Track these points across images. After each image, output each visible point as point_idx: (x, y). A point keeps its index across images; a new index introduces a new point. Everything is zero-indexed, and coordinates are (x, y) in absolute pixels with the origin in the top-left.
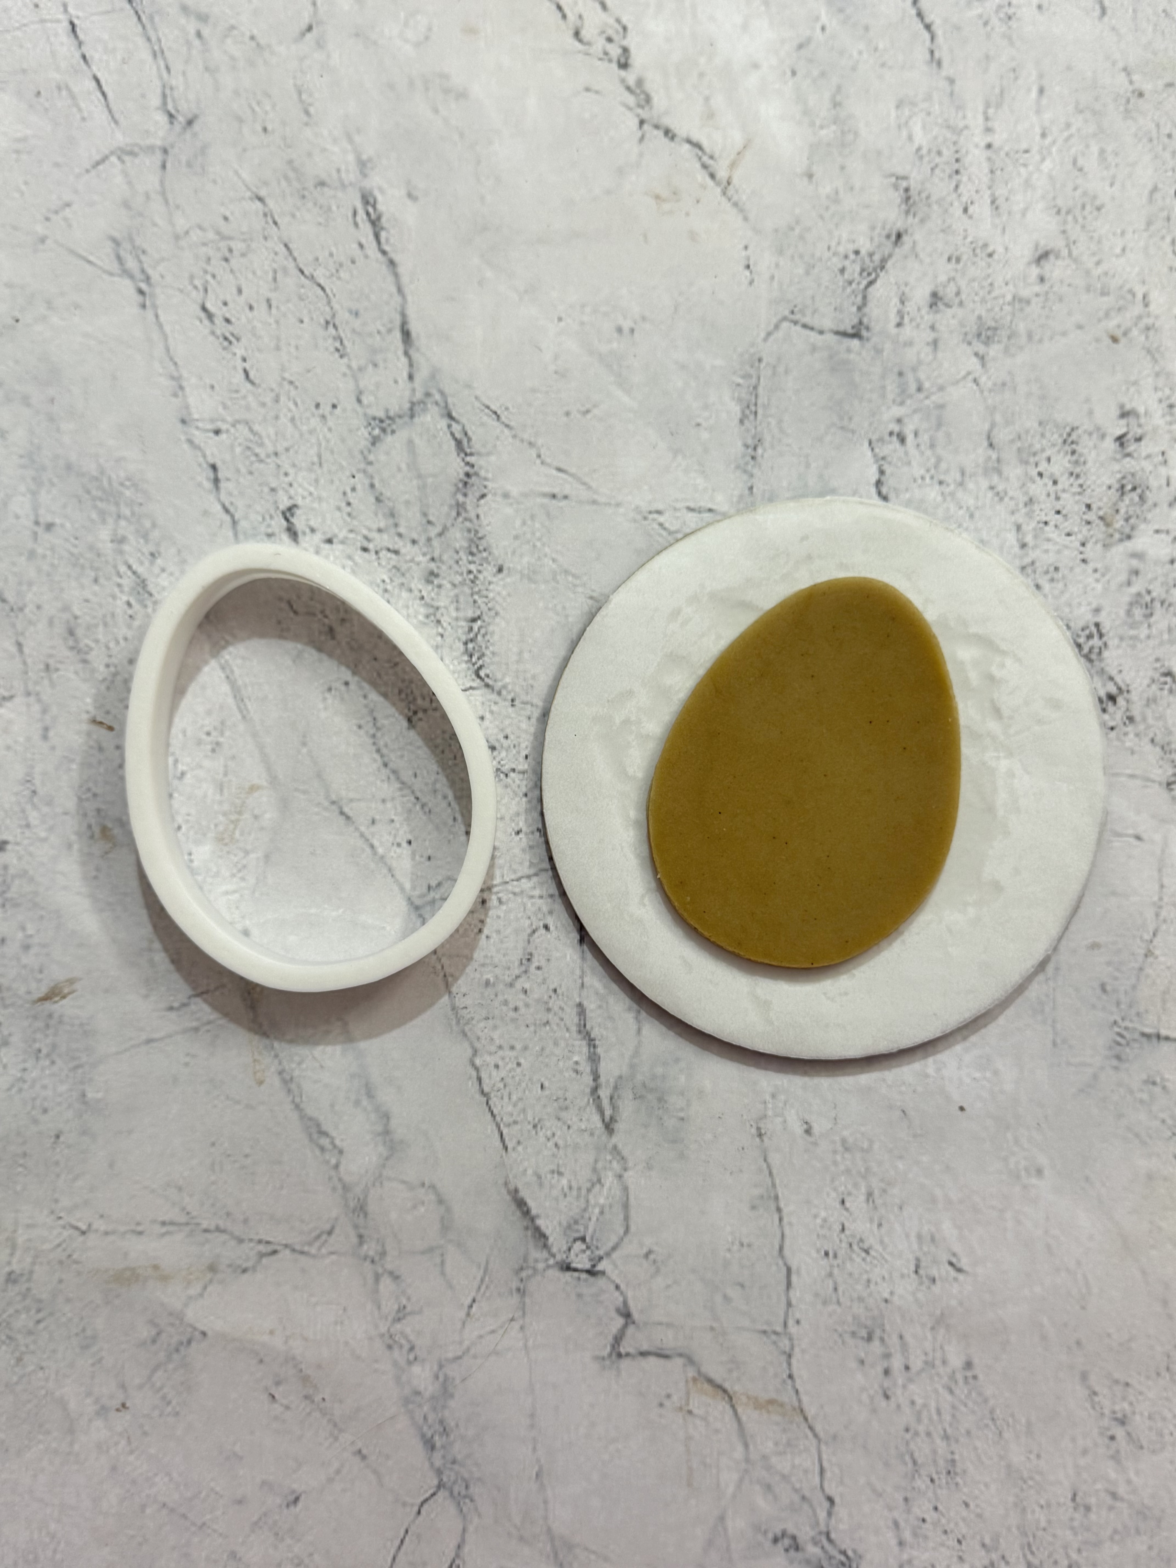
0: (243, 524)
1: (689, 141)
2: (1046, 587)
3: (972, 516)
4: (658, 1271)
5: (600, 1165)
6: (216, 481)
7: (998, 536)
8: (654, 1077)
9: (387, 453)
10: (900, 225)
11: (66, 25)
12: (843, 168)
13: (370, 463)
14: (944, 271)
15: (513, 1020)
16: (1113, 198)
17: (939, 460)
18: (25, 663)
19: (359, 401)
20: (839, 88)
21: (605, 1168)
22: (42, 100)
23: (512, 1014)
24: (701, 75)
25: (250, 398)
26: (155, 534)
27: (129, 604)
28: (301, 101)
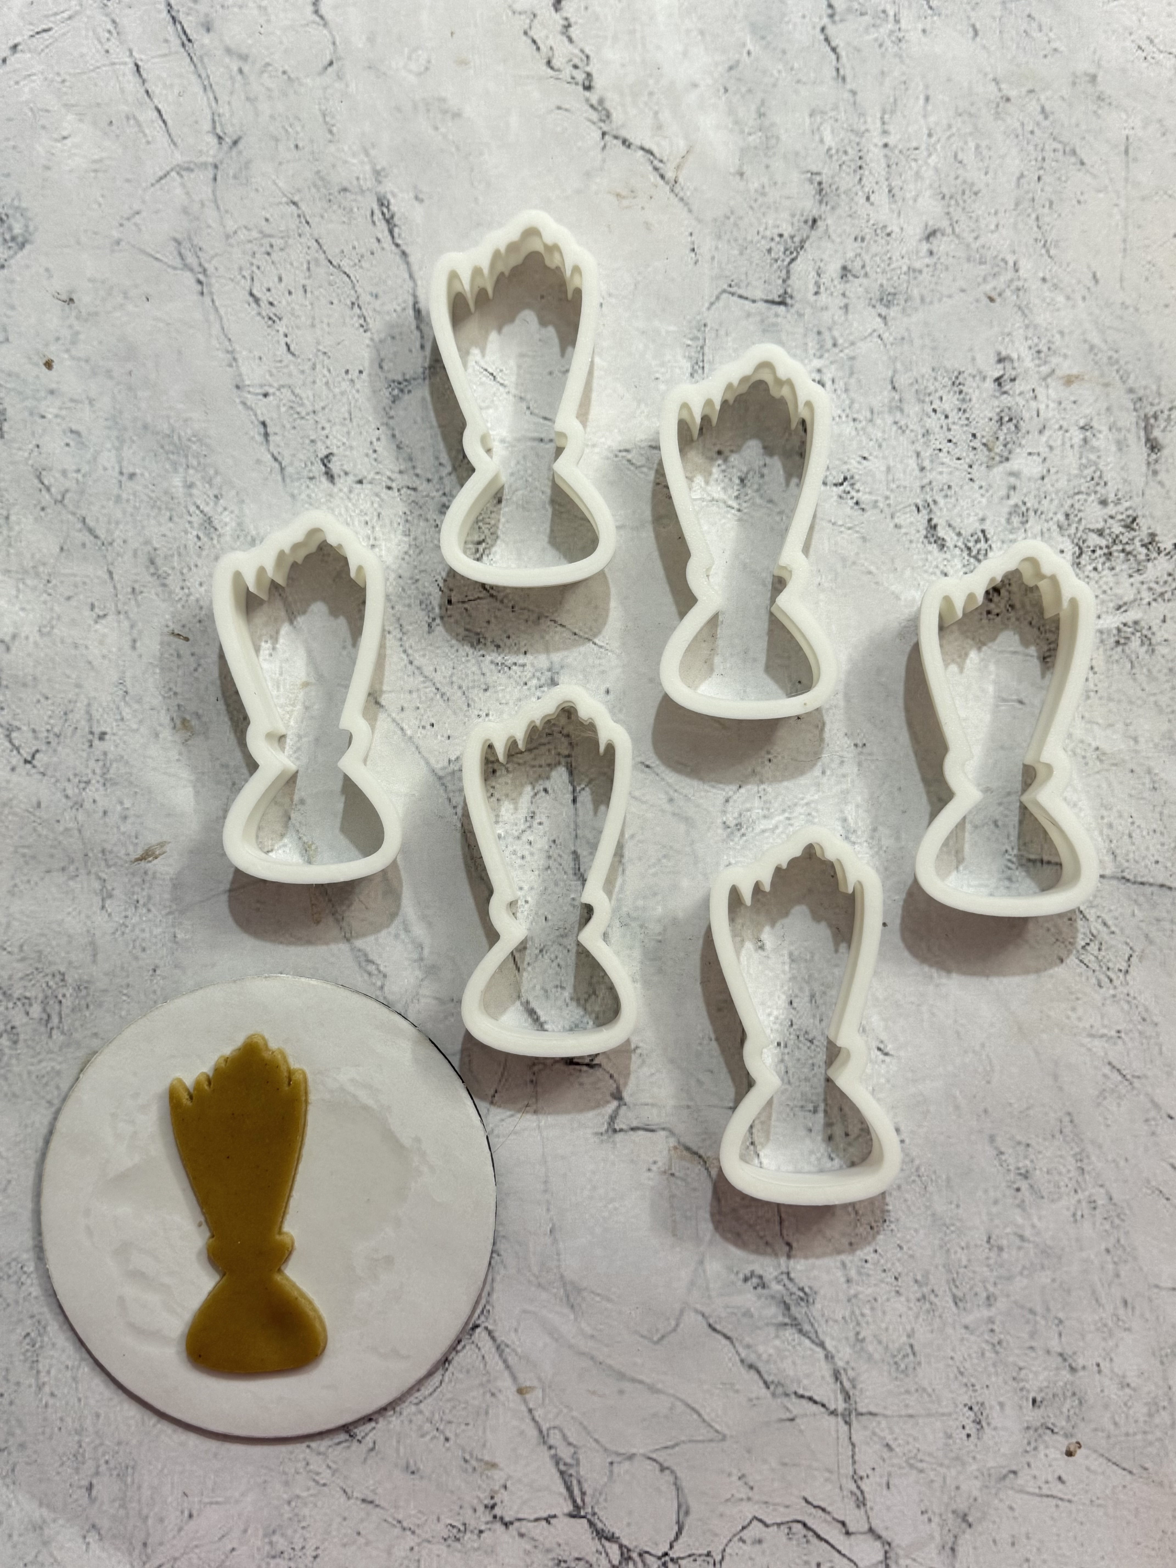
0: (290, 470)
1: (642, 148)
2: (941, 501)
3: (880, 446)
4: (644, 1062)
5: (594, 980)
6: (266, 435)
7: (901, 462)
8: (636, 908)
9: (405, 409)
10: (815, 213)
11: (131, 65)
12: (767, 167)
13: (392, 418)
14: (851, 249)
15: (521, 866)
16: (987, 185)
17: (852, 402)
18: (115, 587)
19: (381, 367)
20: (763, 103)
21: (599, 983)
22: (114, 128)
23: (519, 861)
24: (651, 94)
25: (292, 367)
26: (218, 480)
27: (198, 537)
28: (326, 123)
